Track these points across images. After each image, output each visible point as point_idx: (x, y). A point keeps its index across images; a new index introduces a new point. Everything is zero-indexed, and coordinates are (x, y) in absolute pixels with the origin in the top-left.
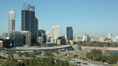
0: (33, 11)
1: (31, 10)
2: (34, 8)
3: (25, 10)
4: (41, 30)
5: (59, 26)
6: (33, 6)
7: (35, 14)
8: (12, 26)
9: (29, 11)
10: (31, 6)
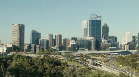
0: (100, 20)
1: (98, 19)
2: (100, 17)
3: (92, 20)
4: (112, 36)
5: (129, 32)
6: (100, 16)
7: (101, 22)
8: (85, 33)
9: (95, 20)
10: (97, 16)
